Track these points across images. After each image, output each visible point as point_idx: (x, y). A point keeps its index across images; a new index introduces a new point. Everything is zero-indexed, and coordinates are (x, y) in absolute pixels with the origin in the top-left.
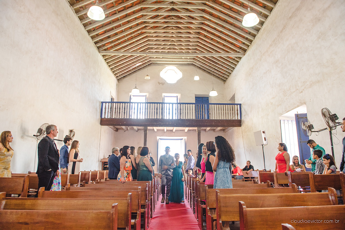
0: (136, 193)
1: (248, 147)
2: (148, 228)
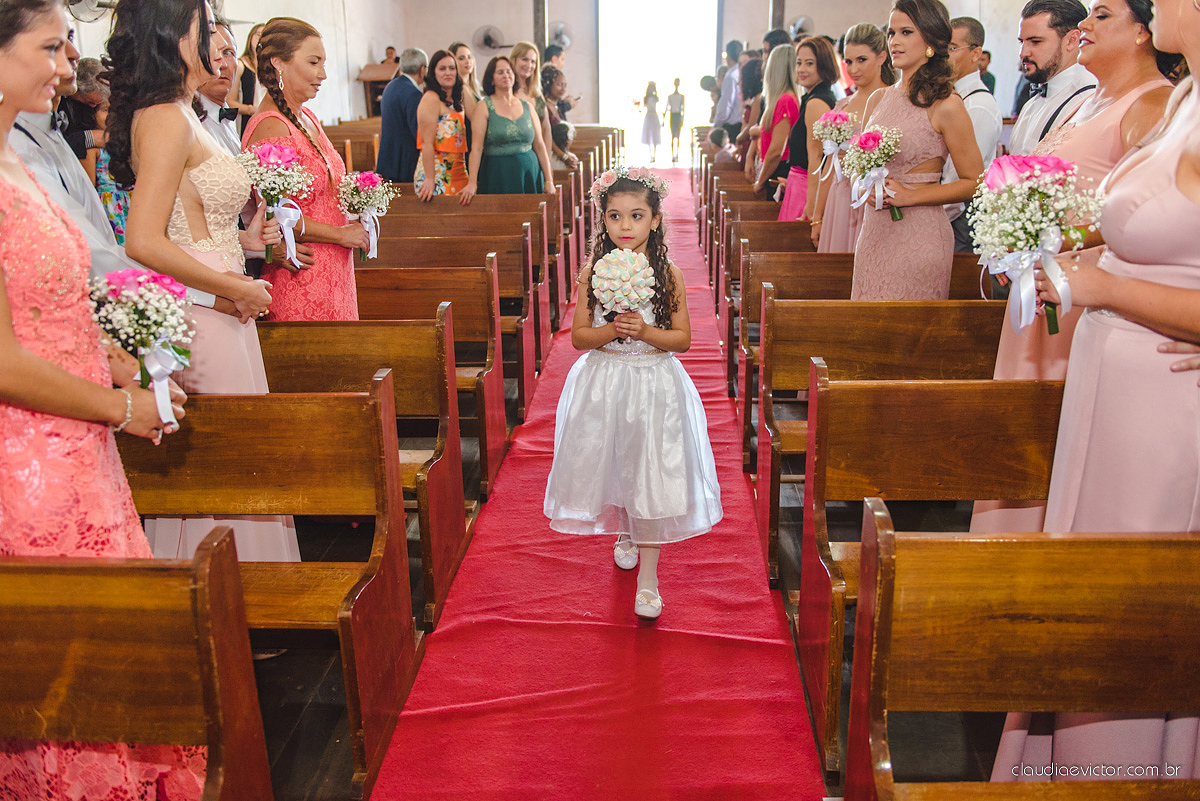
0: (479, 275)
2: (539, 374)
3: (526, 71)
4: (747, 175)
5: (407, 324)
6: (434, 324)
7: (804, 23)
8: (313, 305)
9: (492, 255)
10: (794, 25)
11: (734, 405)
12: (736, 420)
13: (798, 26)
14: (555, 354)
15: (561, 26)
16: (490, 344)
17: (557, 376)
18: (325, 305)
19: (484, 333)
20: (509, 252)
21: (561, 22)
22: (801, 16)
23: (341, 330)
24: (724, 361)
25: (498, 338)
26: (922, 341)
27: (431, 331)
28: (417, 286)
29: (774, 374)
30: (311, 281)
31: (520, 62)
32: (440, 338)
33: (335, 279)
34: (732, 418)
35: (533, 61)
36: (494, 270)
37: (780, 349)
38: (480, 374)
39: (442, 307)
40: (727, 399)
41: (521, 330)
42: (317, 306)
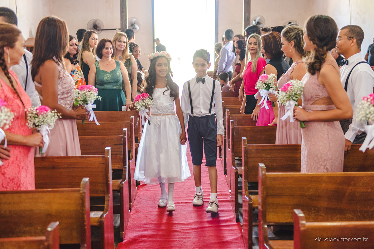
0: (101, 159)
1: (358, 13)
2: (130, 211)
3: (121, 47)
4: (240, 99)
5: (62, 192)
6: (79, 191)
7: (260, 19)
8: (8, 180)
9: (108, 148)
10: (255, 21)
11: (240, 227)
12: (242, 236)
13: (256, 21)
14: (138, 199)
15: (134, 20)
16: (106, 198)
17: (140, 212)
18: (15, 180)
19: (103, 192)
20: (116, 145)
21: (135, 18)
22: (258, 16)
23: (24, 196)
24: (232, 201)
25: (111, 194)
26: (347, 194)
27: (77, 195)
28: (65, 166)
29: (267, 214)
30: (8, 166)
31: (118, 43)
32: (83, 199)
33: (22, 164)
34: (240, 235)
35: (124, 42)
36: (110, 157)
37: (270, 200)
38: (102, 215)
39: (84, 181)
40: (236, 223)
41: (123, 187)
42: (11, 180)
